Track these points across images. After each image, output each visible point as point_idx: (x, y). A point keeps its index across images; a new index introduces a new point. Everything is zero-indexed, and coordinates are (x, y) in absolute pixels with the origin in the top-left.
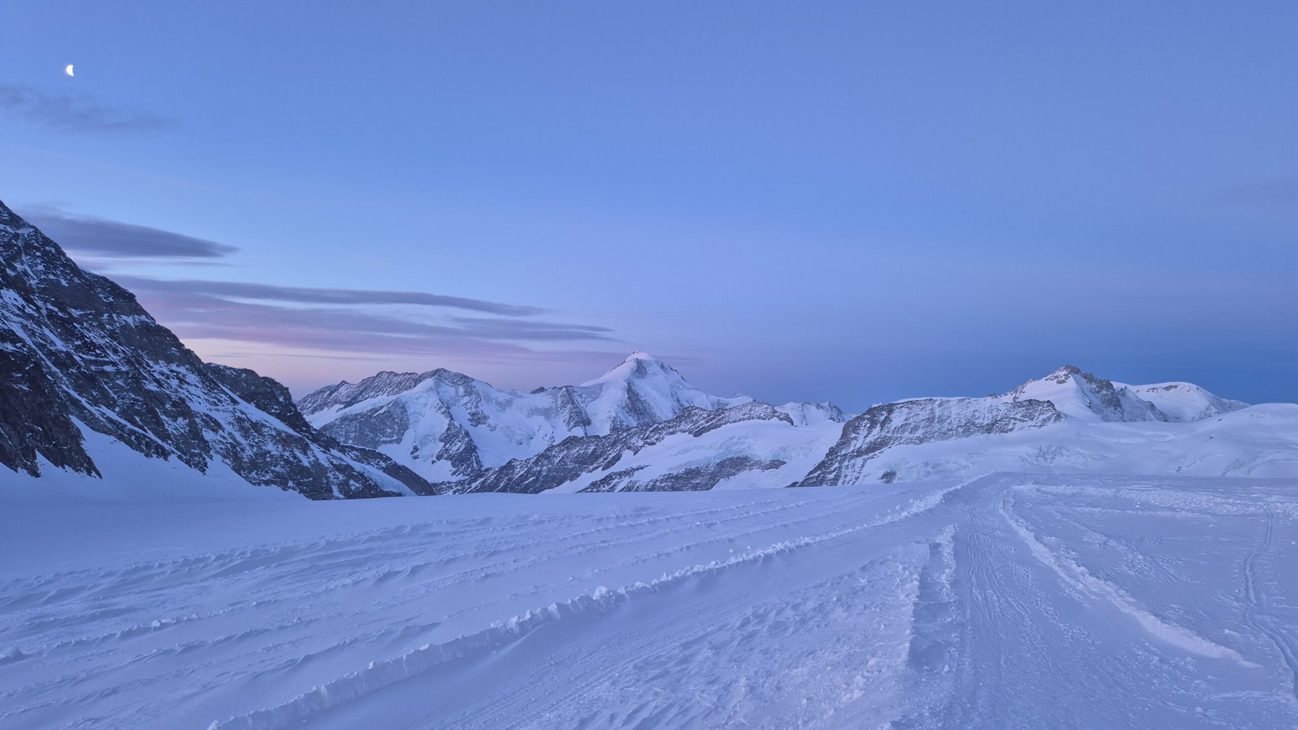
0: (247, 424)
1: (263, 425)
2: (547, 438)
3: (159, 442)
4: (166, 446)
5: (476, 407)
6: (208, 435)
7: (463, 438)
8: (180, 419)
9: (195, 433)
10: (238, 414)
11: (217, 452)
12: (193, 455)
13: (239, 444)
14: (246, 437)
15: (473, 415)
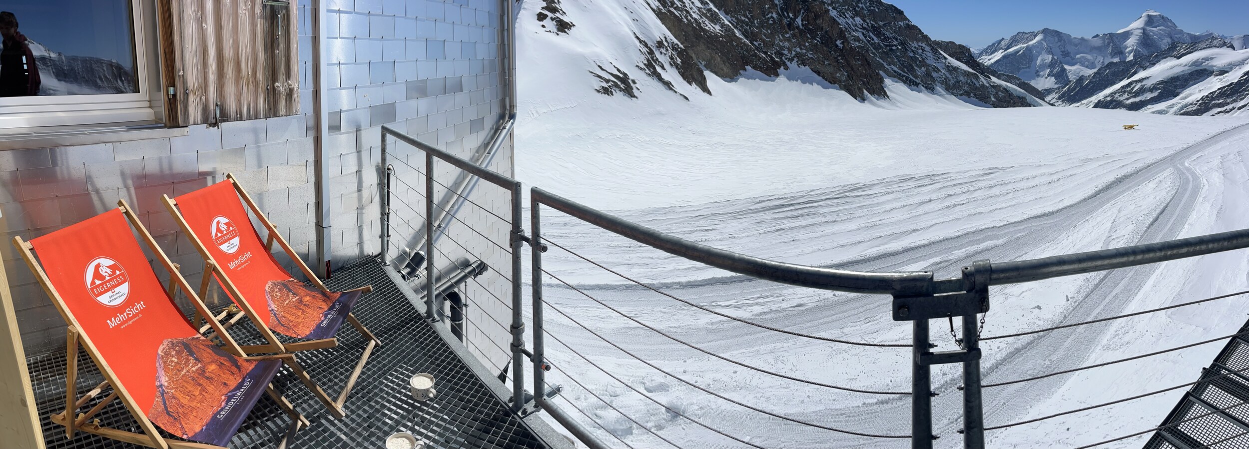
0: (951, 68)
1: (958, 68)
2: (1100, 63)
3: (914, 79)
4: (917, 81)
5: (1064, 48)
6: (934, 75)
7: (1059, 65)
8: (923, 68)
9: (928, 74)
10: (947, 64)
11: (939, 82)
12: (928, 84)
13: (948, 78)
14: (951, 74)
15: (1063, 52)
